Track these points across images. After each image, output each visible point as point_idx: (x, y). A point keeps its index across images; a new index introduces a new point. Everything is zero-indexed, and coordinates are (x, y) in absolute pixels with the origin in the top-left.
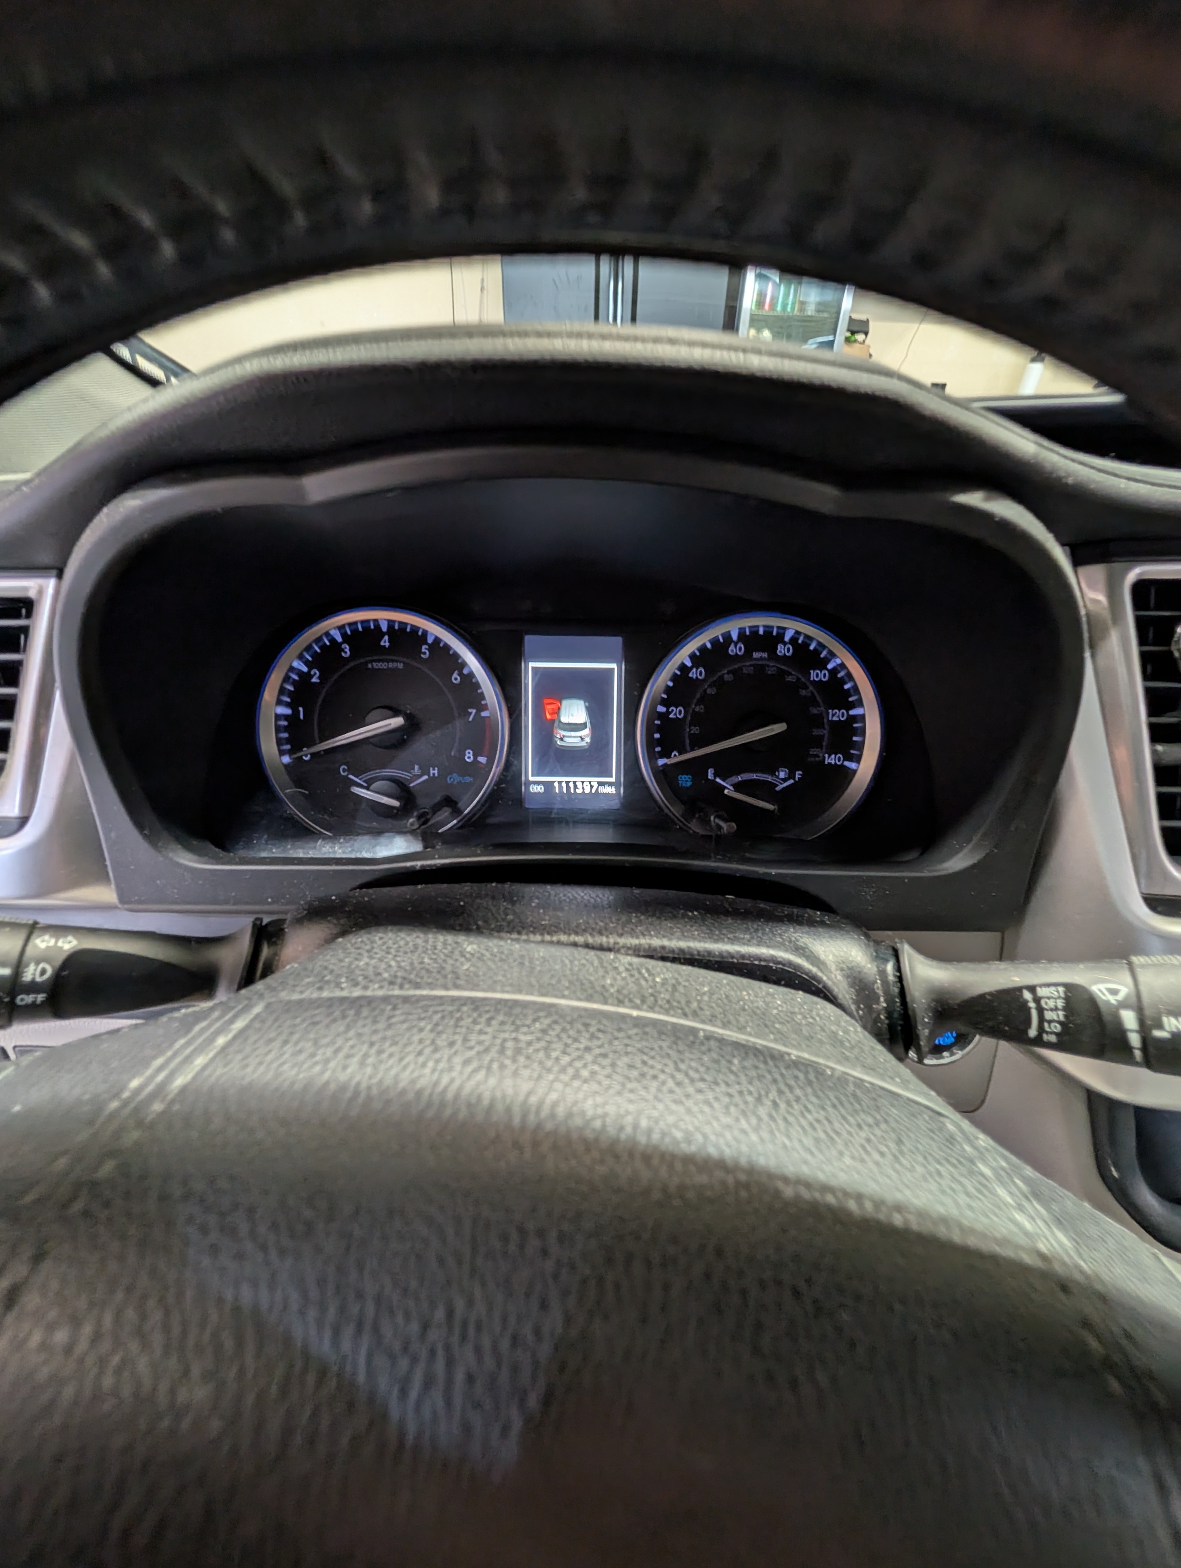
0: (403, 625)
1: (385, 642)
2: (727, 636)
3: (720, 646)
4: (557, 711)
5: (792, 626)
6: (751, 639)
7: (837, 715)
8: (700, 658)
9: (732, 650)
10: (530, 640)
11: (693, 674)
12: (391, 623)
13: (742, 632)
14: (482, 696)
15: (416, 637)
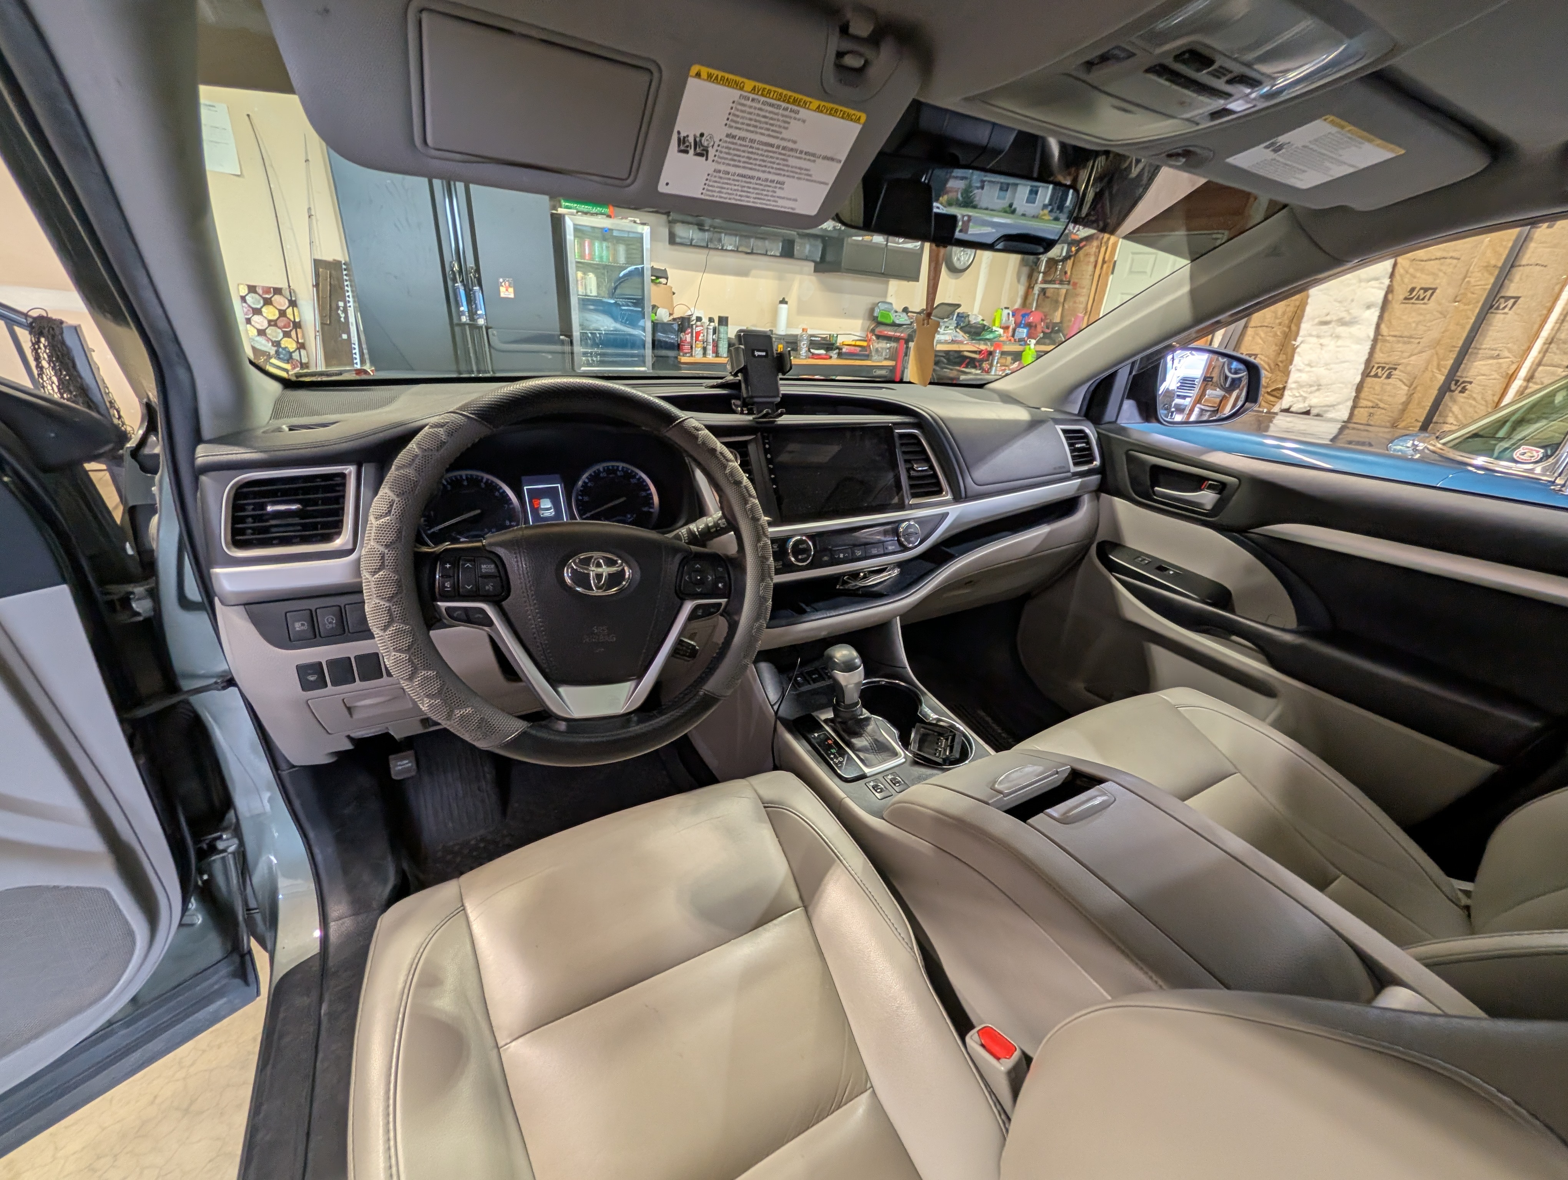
0: (471, 475)
1: (465, 483)
2: (598, 470)
3: (597, 474)
4: (539, 504)
5: (621, 465)
6: (608, 470)
7: (644, 494)
8: (590, 478)
9: (601, 475)
10: (524, 478)
11: (589, 484)
12: (466, 475)
13: (604, 468)
14: (510, 499)
15: (478, 480)
